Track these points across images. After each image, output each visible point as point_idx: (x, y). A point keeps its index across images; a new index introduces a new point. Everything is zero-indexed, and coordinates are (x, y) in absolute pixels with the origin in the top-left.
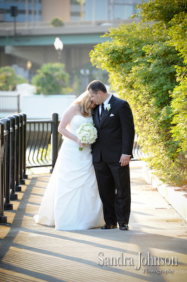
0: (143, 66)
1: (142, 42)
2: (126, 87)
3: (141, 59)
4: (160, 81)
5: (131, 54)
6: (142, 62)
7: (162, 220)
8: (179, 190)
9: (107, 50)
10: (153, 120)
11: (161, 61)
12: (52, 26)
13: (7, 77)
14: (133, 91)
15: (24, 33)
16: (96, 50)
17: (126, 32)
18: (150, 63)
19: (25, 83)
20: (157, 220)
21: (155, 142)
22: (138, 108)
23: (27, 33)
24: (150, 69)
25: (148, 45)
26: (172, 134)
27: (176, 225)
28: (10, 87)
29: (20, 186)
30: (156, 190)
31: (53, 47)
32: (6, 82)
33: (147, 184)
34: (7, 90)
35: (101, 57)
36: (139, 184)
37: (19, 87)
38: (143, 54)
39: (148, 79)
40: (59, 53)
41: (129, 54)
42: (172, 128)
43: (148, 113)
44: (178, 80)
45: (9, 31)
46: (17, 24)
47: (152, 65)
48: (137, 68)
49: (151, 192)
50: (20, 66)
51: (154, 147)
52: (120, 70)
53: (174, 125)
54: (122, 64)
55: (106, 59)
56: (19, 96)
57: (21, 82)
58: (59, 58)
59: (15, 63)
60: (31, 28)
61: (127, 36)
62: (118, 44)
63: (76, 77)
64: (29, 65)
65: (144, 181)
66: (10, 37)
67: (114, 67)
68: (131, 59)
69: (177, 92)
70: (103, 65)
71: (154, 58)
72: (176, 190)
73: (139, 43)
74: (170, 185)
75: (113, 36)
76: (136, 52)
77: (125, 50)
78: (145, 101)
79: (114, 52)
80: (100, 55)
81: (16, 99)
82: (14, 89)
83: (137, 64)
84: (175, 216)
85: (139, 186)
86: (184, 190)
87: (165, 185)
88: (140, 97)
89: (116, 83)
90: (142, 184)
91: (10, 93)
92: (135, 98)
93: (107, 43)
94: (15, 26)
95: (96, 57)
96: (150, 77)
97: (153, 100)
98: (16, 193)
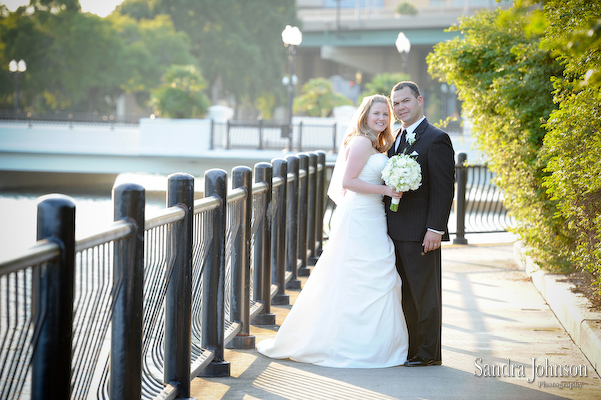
0: (510, 79)
1: (512, 40)
2: (484, 111)
3: (508, 67)
4: (538, 103)
5: (494, 57)
6: (510, 71)
7: (527, 329)
8: (562, 281)
9: (454, 53)
10: (525, 165)
11: (541, 71)
12: (397, 16)
13: (320, 96)
14: (494, 118)
15: (352, 26)
16: (438, 53)
17: (487, 24)
18: (523, 74)
19: (348, 104)
20: (519, 329)
21: (528, 201)
22: (503, 146)
23: (357, 26)
24: (522, 84)
25: (520, 45)
26: (546, 188)
27: (550, 337)
28: (324, 112)
29: (308, 267)
30: (530, 280)
31: (394, 48)
32: (317, 103)
33: (517, 270)
34: (319, 116)
35: (445, 63)
36: (505, 270)
37: (337, 111)
38: (513, 59)
39: (519, 98)
40: (404, 58)
41: (490, 58)
42: (545, 178)
43: (517, 154)
44: (555, 100)
45: (329, 24)
46: (342, 11)
47: (527, 77)
48: (501, 80)
49: (522, 283)
50: (345, 79)
51: (526, 211)
52: (474, 84)
53: (549, 174)
54: (479, 74)
55: (452, 65)
56: (335, 126)
57: (341, 102)
58: (404, 65)
59: (337, 73)
60: (364, 17)
61: (487, 29)
62: (474, 42)
63: (433, 97)
64: (359, 76)
65: (514, 265)
66: (331, 32)
67: (466, 79)
68: (493, 66)
69: (554, 121)
70: (449, 77)
71: (529, 65)
72: (557, 281)
73: (507, 41)
74: (551, 272)
75: (466, 29)
76: (502, 55)
77: (484, 52)
78: (514, 135)
79: (465, 54)
80: (443, 60)
81: (331, 130)
82: (330, 114)
83: (502, 74)
84: (551, 322)
85: (503, 273)
86: (571, 281)
87: (542, 272)
88: (506, 128)
89: (470, 105)
90: (511, 270)
91: (324, 121)
92: (498, 130)
93: (456, 39)
94: (338, 15)
95: (437, 63)
96: (523, 96)
97: (526, 133)
98: (299, 279)
